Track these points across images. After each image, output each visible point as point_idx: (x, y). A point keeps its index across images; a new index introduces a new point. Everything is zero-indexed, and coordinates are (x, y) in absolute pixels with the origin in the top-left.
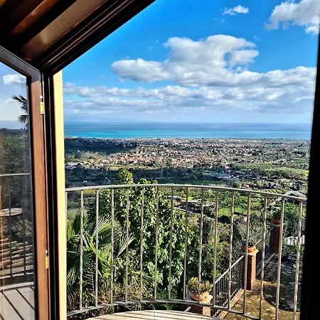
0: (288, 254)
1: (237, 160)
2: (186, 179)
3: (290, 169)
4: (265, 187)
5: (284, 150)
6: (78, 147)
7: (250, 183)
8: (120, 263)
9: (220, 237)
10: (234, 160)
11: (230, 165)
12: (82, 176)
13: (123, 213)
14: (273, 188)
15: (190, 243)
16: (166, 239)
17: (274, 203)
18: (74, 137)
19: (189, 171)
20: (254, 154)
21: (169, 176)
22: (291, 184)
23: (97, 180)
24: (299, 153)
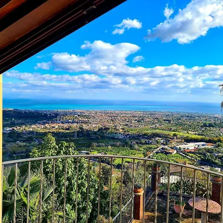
0: (163, 191)
1: (127, 125)
2: (93, 139)
3: (161, 131)
4: (146, 143)
5: (157, 118)
6: (13, 116)
7: (136, 141)
8: (45, 207)
9: (117, 180)
10: (125, 125)
11: (123, 129)
12: (15, 138)
13: (48, 168)
14: (151, 144)
15: (97, 188)
16: (80, 186)
17: (152, 154)
18: (10, 109)
19: (95, 133)
20: (138, 121)
21: (81, 137)
22: (162, 141)
23: (28, 140)
24: (166, 120)
